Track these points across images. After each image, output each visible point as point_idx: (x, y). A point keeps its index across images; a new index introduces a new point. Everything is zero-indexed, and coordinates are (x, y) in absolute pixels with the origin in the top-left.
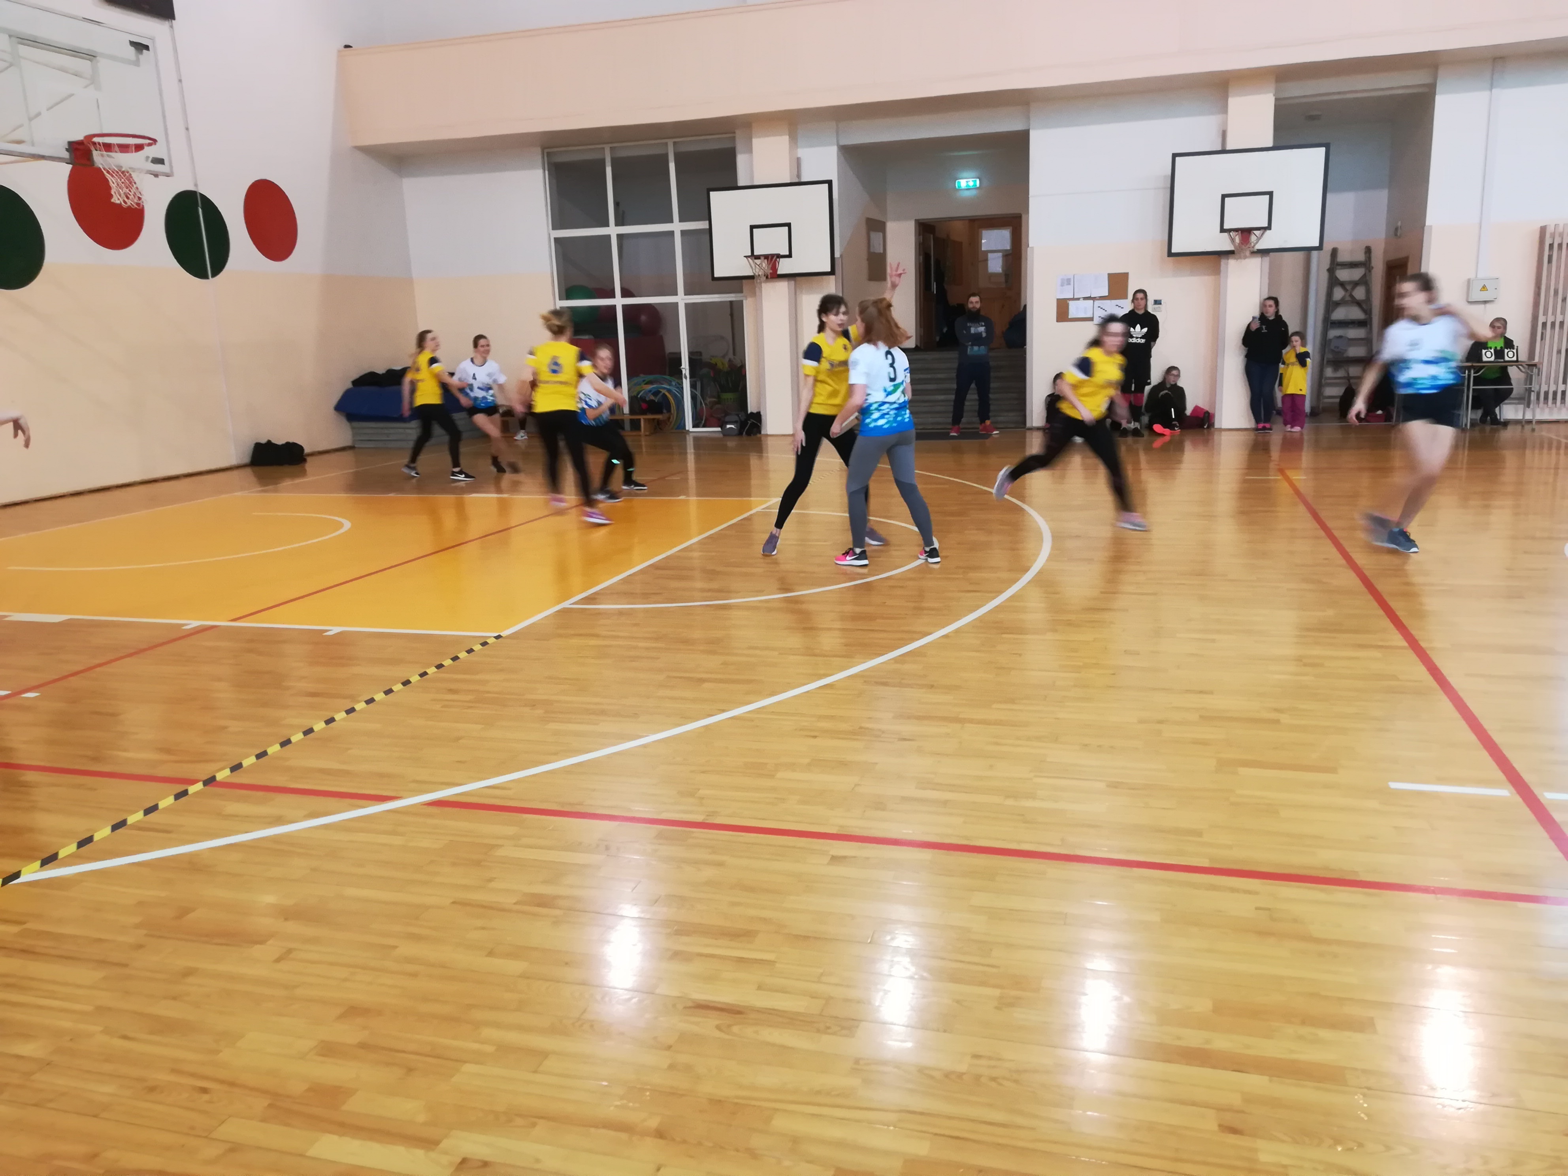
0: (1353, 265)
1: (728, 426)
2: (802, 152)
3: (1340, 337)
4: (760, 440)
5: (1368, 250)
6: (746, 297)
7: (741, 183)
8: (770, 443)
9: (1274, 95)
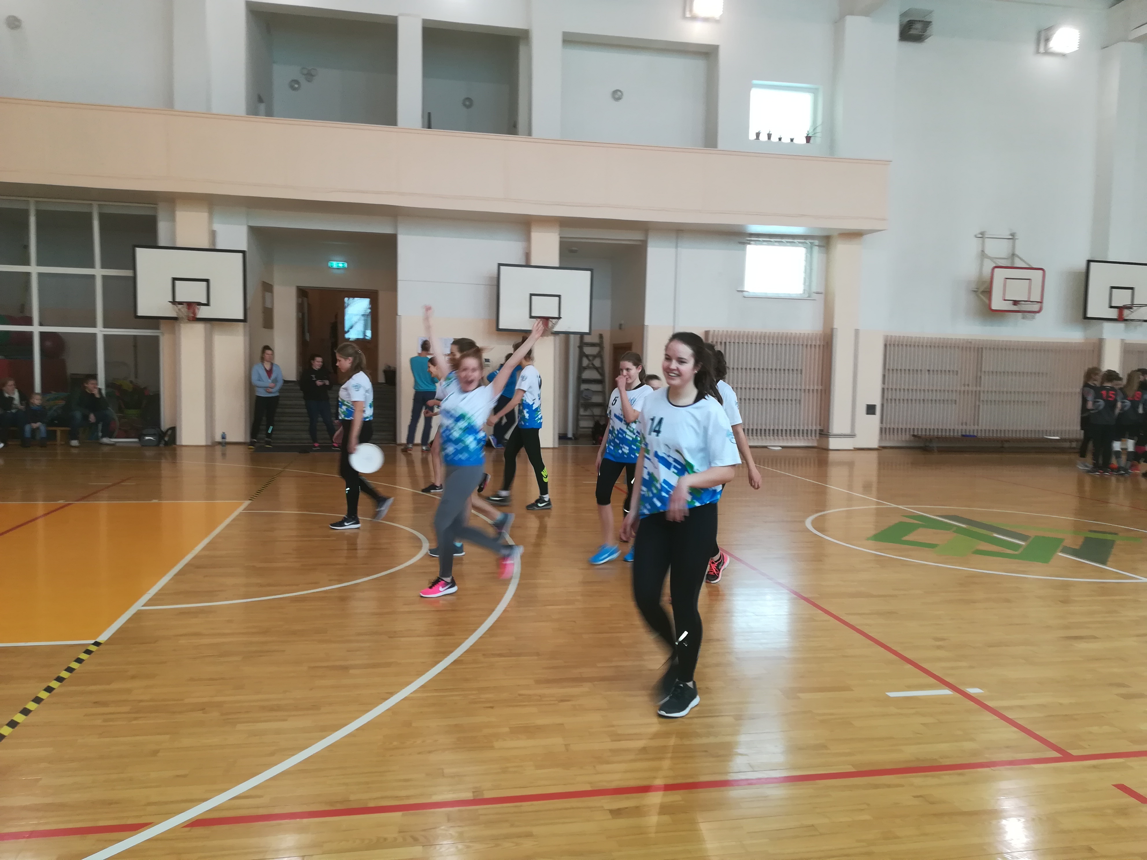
0: (593, 345)
1: (147, 438)
2: (217, 227)
3: (588, 389)
4: (175, 450)
5: (601, 336)
6: (163, 333)
7: (161, 243)
8: (185, 452)
9: (559, 235)
